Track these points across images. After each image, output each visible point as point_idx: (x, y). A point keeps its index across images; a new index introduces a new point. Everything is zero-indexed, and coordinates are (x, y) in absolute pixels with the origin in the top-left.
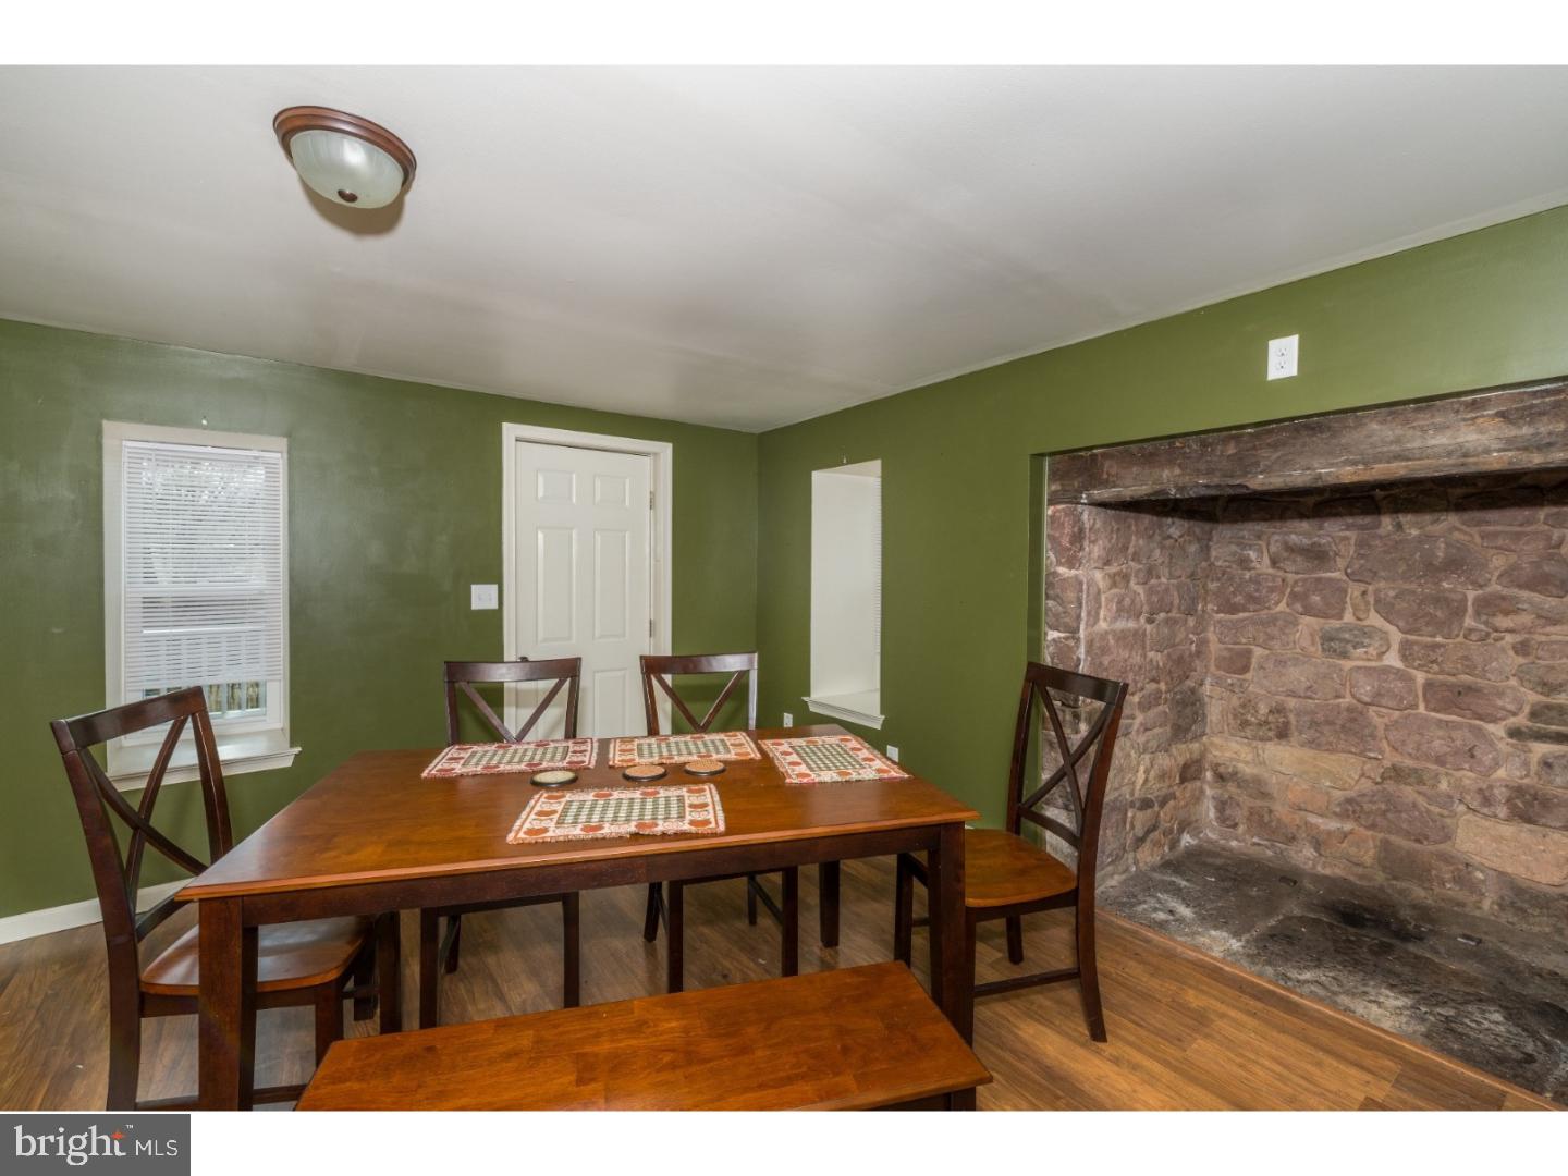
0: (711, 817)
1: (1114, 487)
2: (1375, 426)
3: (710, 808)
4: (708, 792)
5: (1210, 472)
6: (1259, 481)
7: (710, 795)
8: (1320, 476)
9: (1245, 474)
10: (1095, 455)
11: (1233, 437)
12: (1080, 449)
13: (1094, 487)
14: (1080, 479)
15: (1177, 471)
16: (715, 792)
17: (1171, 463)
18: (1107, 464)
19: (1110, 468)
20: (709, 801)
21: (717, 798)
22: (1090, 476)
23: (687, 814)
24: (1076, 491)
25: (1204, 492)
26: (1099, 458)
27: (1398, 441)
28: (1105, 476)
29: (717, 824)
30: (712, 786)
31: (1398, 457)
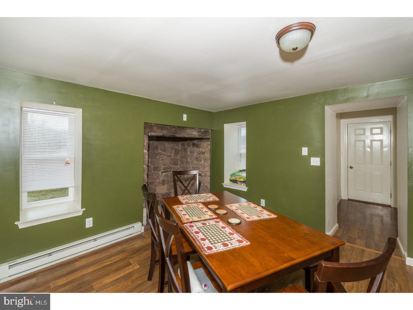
1: (156, 133)
2: (188, 130)
5: (171, 133)
6: (178, 136)
8: (184, 136)
9: (176, 134)
10: (152, 125)
11: (174, 127)
12: (149, 123)
13: (152, 132)
14: (148, 130)
15: (167, 132)
17: (166, 130)
18: (155, 127)
19: (155, 128)
22: (151, 129)
24: (148, 132)
25: (170, 136)
26: (153, 126)
27: (190, 132)
28: (154, 130)
31: (191, 135)
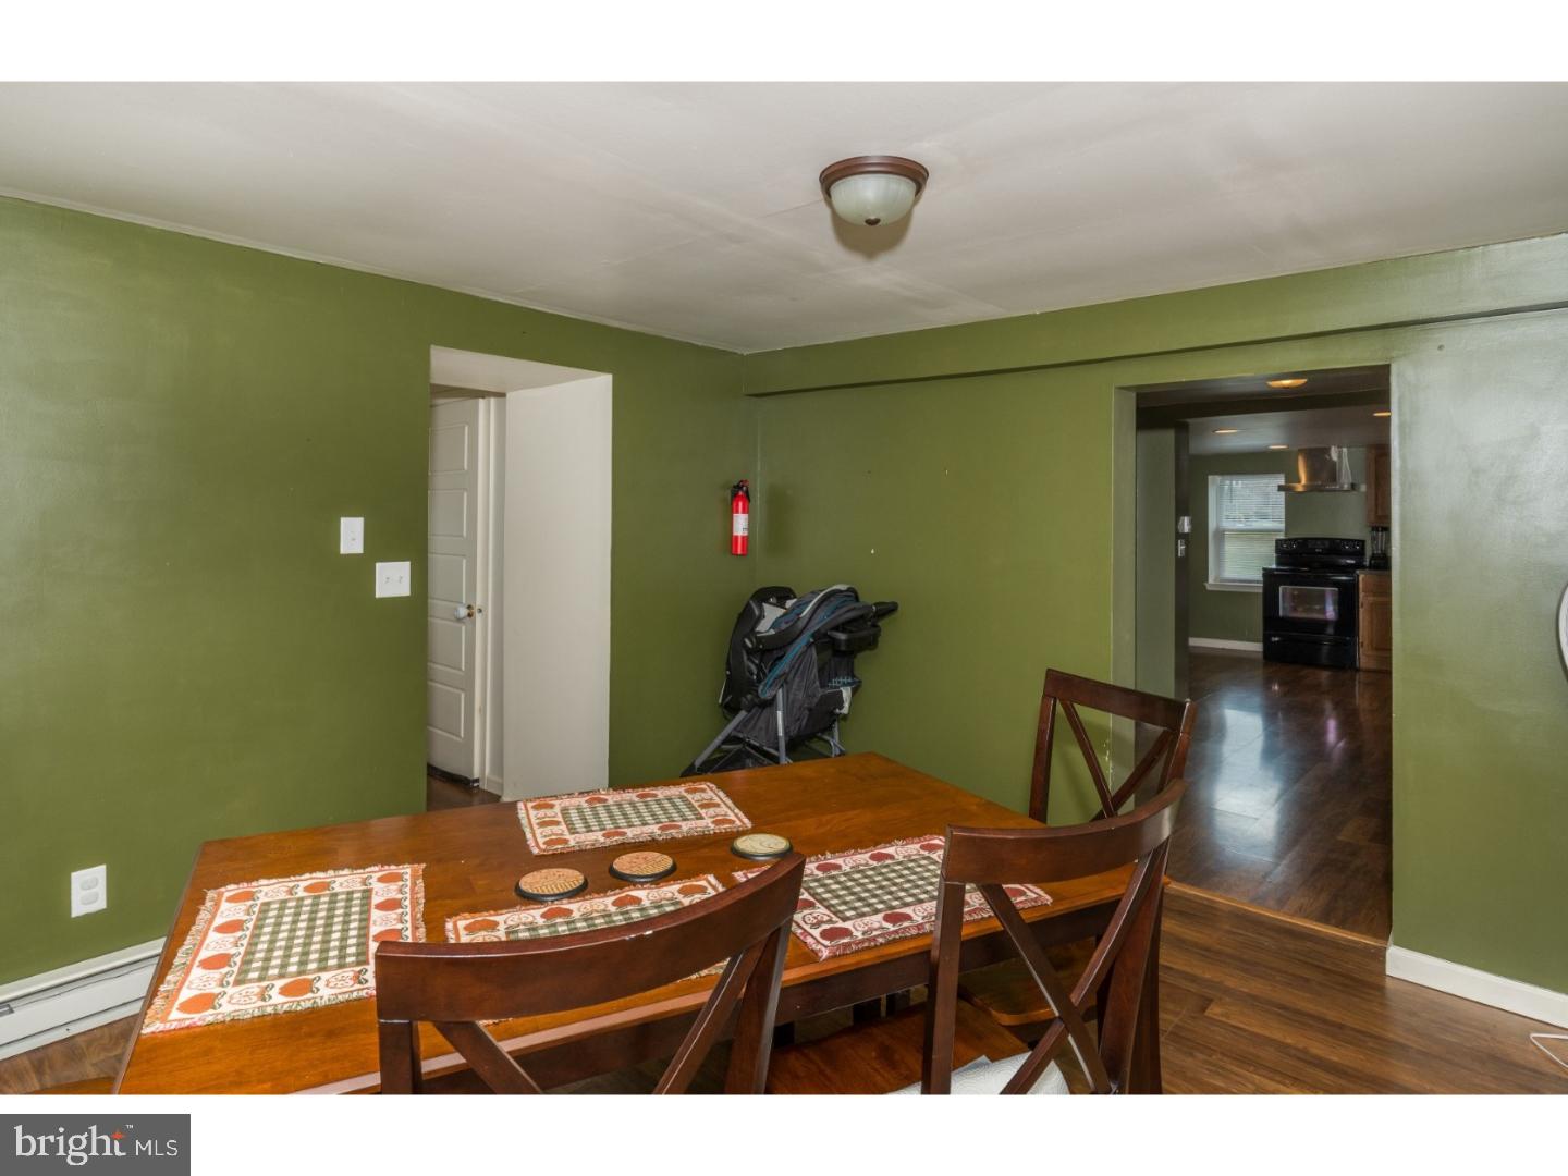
0: (532, 813)
3: (534, 821)
4: (541, 841)
7: (538, 839)
16: (531, 842)
20: (538, 831)
21: (529, 836)
23: (559, 815)
29: (526, 806)
30: (536, 851)
